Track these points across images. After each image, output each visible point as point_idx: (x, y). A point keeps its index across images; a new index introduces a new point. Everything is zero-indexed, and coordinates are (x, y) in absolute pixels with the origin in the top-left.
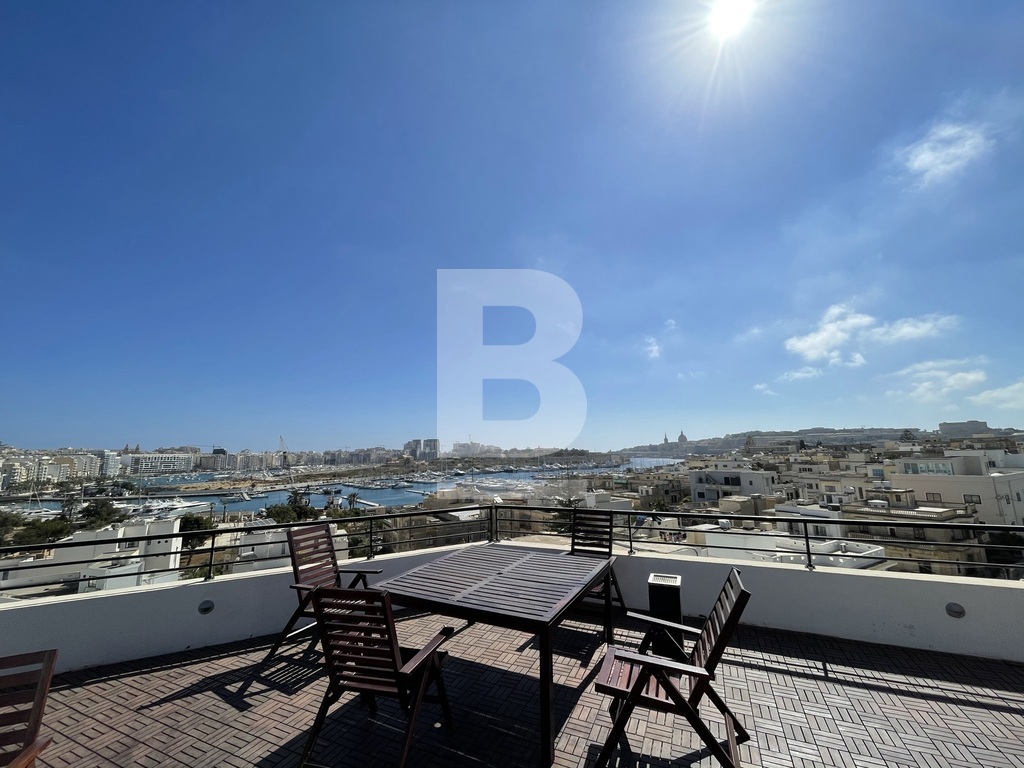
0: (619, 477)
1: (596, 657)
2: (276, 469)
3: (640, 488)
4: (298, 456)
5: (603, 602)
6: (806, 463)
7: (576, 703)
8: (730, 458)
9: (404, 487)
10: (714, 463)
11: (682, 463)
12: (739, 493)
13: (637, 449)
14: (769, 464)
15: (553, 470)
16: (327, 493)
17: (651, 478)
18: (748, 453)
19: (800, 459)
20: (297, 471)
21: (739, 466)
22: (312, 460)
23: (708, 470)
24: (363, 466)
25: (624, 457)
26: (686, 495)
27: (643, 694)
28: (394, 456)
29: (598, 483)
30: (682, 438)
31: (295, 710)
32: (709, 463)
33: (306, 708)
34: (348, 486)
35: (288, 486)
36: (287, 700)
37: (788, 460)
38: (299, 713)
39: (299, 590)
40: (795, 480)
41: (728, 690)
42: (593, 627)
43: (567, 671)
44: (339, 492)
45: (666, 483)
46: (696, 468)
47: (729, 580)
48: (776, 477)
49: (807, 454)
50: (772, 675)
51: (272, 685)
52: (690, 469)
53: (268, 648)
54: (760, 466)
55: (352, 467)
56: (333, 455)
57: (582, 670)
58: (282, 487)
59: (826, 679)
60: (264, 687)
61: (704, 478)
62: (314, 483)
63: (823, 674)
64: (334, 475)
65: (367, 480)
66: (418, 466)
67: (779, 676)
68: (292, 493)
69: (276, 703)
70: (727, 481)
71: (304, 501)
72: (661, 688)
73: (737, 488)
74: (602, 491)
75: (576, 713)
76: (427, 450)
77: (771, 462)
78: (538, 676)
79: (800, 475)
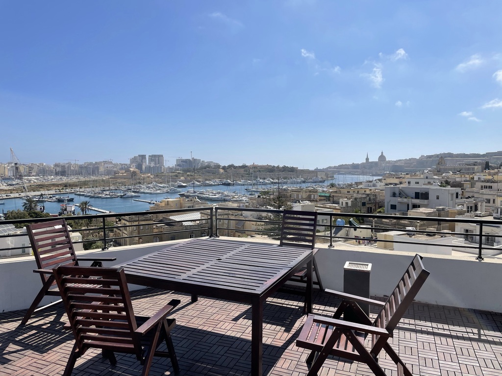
0: (323, 191)
1: (297, 325)
2: (9, 179)
3: (341, 201)
4: (30, 167)
5: (305, 285)
6: (488, 181)
7: (280, 357)
8: (422, 176)
9: (132, 197)
10: (407, 181)
11: (380, 180)
12: (426, 206)
13: (341, 167)
14: (456, 182)
15: (265, 184)
16: (60, 201)
17: (351, 192)
18: (439, 172)
19: (483, 178)
20: (30, 181)
21: (429, 183)
22: (43, 171)
23: (402, 186)
24: (93, 178)
25: (329, 173)
26: (380, 207)
27: (335, 347)
28: (122, 169)
29: (305, 195)
30: (382, 157)
31: (48, 364)
32: (403, 180)
33: (56, 362)
34: (80, 195)
35: (23, 194)
36: (40, 357)
37: (473, 178)
38: (51, 366)
39: (42, 273)
40: (476, 195)
41: (402, 348)
42: (295, 303)
43: (272, 334)
44: (71, 200)
45: (364, 196)
46: (391, 184)
47: (412, 264)
48: (460, 192)
49: (490, 174)
50: (437, 338)
51: (26, 346)
52: (386, 185)
53: (19, 320)
54: (447, 183)
55: (82, 179)
56: (63, 167)
57: (286, 334)
58: (17, 195)
59: (479, 340)
60: (20, 348)
61: (397, 193)
62: (47, 192)
63: (477, 337)
64: (66, 186)
65: (97, 190)
66: (144, 179)
67: (443, 339)
68: (27, 200)
69: (31, 359)
70: (417, 196)
71: (38, 208)
72: (349, 343)
73: (426, 202)
74: (308, 203)
75: (280, 363)
76: (152, 165)
77: (458, 180)
78: (250, 338)
79: (481, 191)
